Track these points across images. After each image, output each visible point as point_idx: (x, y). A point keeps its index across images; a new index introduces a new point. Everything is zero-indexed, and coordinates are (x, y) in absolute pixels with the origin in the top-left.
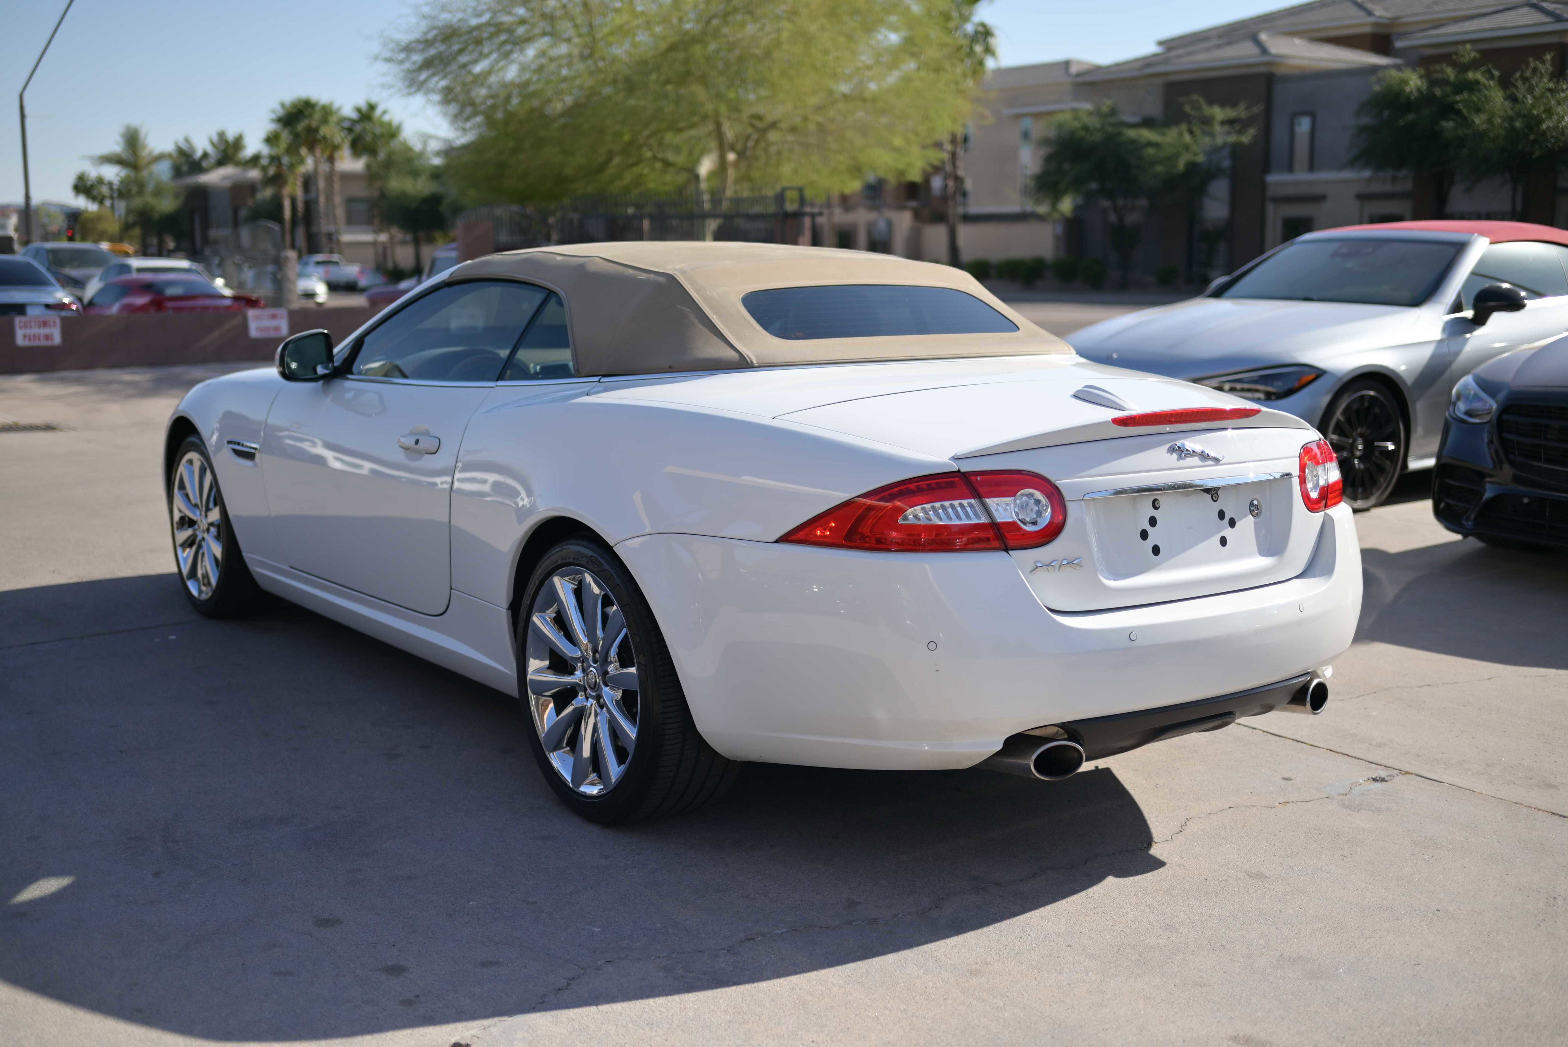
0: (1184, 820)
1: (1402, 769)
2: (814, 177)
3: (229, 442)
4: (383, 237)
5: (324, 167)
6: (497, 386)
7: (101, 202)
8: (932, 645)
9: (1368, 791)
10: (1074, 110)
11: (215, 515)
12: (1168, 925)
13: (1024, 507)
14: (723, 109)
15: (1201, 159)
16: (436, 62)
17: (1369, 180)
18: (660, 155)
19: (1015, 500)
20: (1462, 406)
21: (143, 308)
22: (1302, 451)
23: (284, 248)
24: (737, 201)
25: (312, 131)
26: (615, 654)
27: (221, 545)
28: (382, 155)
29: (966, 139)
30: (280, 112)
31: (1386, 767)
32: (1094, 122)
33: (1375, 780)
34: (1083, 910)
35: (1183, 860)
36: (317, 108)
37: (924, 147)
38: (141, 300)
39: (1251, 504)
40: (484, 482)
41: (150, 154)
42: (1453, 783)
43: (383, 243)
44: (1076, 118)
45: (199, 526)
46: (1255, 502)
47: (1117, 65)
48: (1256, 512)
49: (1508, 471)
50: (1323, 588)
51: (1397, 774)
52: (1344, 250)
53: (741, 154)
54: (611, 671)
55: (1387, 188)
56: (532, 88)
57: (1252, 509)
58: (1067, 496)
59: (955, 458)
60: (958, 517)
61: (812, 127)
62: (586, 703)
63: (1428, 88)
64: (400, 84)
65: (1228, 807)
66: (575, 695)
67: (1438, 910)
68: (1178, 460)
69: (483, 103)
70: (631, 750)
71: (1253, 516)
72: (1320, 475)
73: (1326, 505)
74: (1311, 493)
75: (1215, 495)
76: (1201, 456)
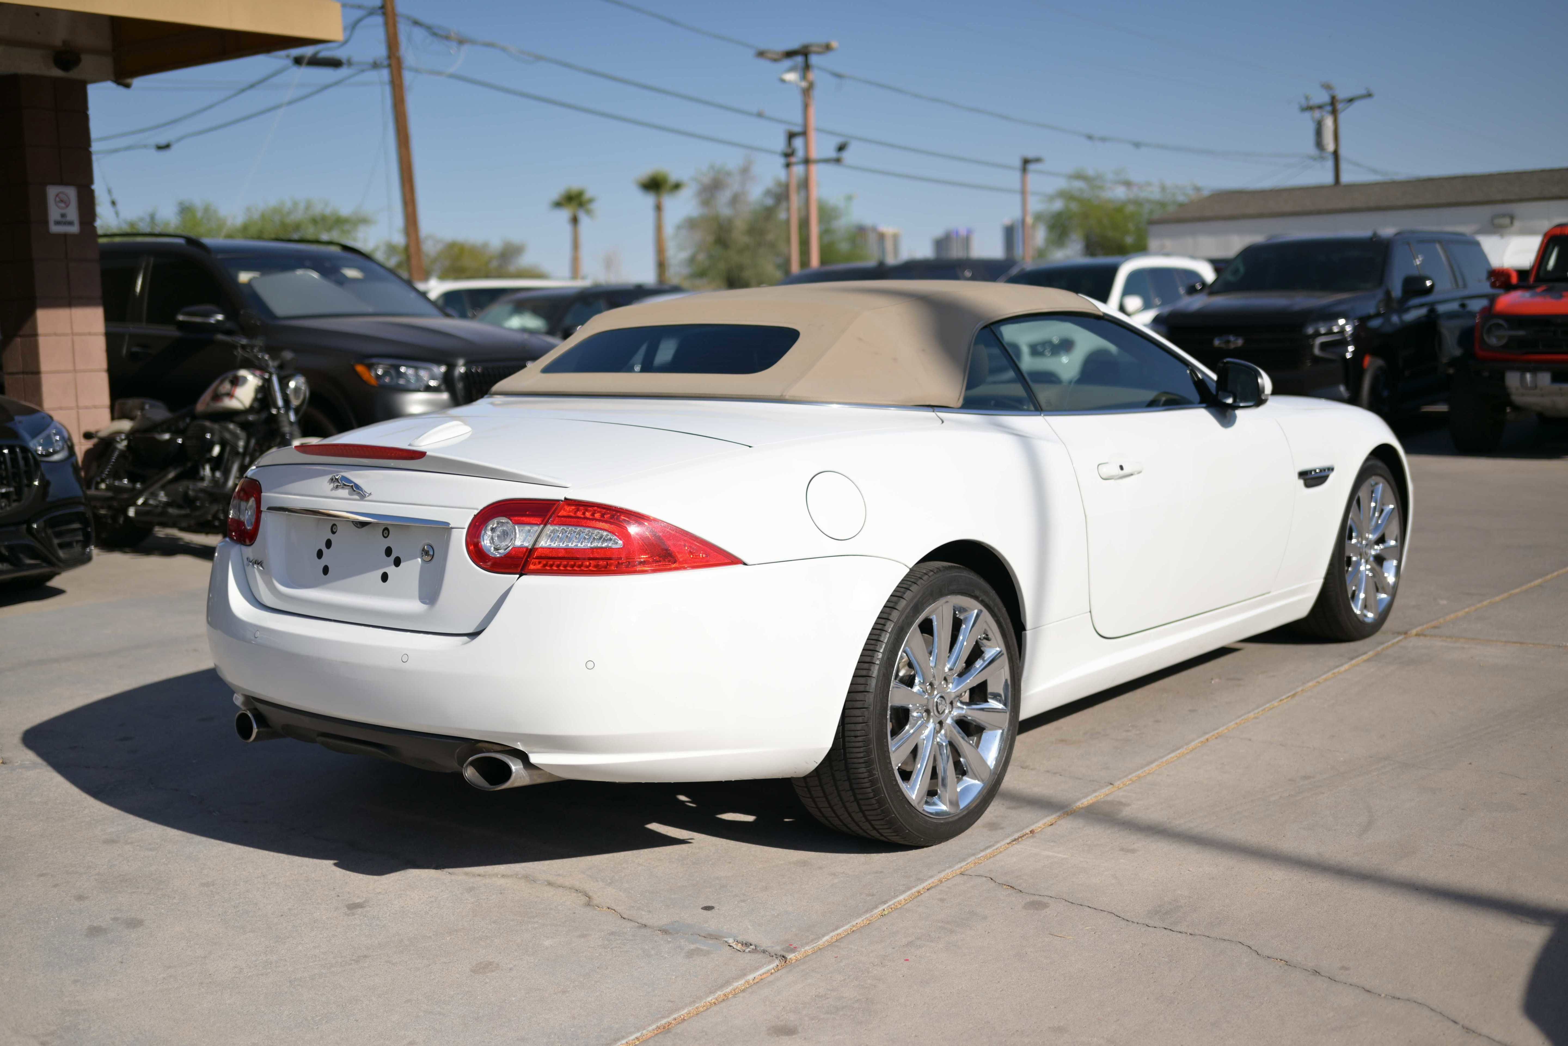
13: (248, 510)
39: (423, 548)
46: (427, 547)
48: (425, 555)
57: (423, 553)
58: (262, 506)
68: (335, 489)
71: (423, 560)
72: (518, 536)
73: (522, 569)
74: (490, 550)
75: (386, 531)
76: (351, 489)
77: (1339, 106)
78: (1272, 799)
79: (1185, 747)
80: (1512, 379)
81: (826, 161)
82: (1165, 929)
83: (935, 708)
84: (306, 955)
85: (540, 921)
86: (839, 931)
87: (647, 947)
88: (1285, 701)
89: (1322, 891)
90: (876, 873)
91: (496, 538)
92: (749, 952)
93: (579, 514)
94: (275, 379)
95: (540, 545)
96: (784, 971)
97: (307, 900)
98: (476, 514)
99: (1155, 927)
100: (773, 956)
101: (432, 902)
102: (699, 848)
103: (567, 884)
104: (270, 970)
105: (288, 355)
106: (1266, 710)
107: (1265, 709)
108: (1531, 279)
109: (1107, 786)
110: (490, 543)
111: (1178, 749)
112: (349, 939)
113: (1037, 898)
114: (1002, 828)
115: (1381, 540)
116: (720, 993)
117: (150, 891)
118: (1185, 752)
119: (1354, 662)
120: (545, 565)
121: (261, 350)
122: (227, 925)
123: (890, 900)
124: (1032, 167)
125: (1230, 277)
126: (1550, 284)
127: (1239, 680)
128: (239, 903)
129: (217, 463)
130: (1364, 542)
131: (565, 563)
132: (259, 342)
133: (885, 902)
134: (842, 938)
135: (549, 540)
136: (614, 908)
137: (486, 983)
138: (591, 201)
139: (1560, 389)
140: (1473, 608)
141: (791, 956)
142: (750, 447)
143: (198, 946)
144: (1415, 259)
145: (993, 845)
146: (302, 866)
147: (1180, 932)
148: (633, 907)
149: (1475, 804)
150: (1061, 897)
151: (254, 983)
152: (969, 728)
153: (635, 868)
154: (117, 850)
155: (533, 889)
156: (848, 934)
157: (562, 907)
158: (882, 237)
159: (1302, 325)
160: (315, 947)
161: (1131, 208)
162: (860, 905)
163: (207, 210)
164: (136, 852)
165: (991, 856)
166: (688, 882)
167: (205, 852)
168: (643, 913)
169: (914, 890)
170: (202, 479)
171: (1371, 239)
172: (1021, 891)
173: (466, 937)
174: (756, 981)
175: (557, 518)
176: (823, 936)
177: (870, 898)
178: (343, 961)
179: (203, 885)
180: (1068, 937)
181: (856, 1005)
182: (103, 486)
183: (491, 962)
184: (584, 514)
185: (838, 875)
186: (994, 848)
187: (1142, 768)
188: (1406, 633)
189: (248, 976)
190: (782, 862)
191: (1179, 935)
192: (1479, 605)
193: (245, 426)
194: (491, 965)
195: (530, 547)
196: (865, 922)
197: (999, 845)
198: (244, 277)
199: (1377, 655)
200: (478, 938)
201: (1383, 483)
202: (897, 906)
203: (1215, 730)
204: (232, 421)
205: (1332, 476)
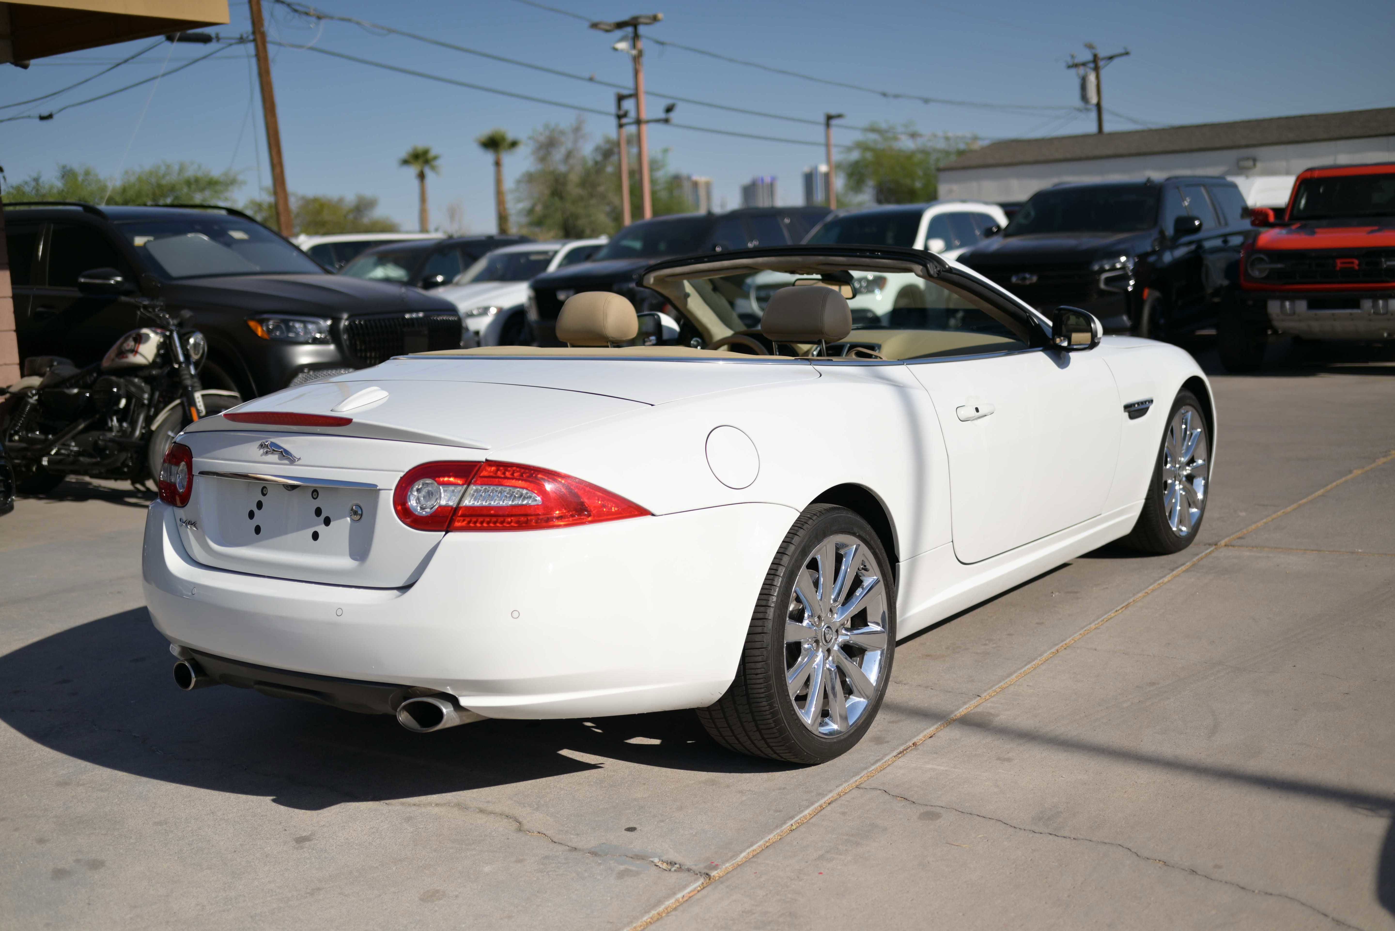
39: (352, 508)
46: (355, 508)
48: (356, 517)
57: (352, 512)
58: (193, 470)
65: (506, 815)
71: (352, 519)
72: (443, 495)
73: (449, 526)
74: (417, 510)
75: (315, 493)
76: (281, 455)
77: (1101, 64)
78: (1125, 705)
79: (1039, 658)
80: (1274, 307)
81: (657, 121)
82: (1050, 834)
83: (823, 637)
84: (263, 890)
85: (477, 848)
86: (755, 847)
87: (579, 870)
88: (1120, 611)
89: (1185, 793)
90: (780, 789)
91: (422, 499)
92: (675, 871)
93: (499, 473)
94: (175, 336)
95: (464, 504)
96: (709, 889)
97: (257, 835)
98: (402, 476)
99: (1041, 833)
100: (697, 874)
101: (374, 832)
102: (614, 771)
103: (497, 810)
104: (230, 907)
105: (187, 314)
106: (1105, 620)
107: (1103, 620)
108: (1287, 218)
109: (975, 698)
110: (417, 503)
111: (1033, 660)
112: (301, 872)
113: (929, 809)
114: (888, 742)
115: (1192, 461)
116: (654, 913)
117: (108, 832)
118: (1040, 663)
119: (1175, 572)
120: (469, 522)
121: (161, 310)
122: (185, 863)
123: (796, 815)
124: (834, 122)
125: (1021, 220)
126: (1304, 222)
127: (1076, 592)
128: (193, 841)
129: (124, 415)
130: (1177, 466)
131: (489, 520)
132: (160, 303)
133: (792, 818)
134: (758, 853)
135: (472, 500)
136: (544, 833)
137: (436, 911)
138: (435, 158)
139: (1316, 315)
140: (1270, 519)
141: (714, 873)
142: (652, 405)
143: (160, 885)
144: (1183, 201)
145: (882, 759)
146: (247, 802)
147: (1064, 837)
148: (562, 831)
149: (1306, 704)
150: (951, 807)
151: (218, 920)
152: (853, 651)
153: (558, 792)
154: (71, 792)
155: (466, 817)
156: (763, 849)
157: (496, 833)
158: (695, 185)
159: (1089, 263)
160: (270, 882)
161: (919, 156)
162: (769, 821)
163: (87, 173)
164: (89, 794)
165: (882, 769)
166: (608, 805)
167: (154, 791)
168: (572, 836)
169: (817, 805)
170: (111, 429)
171: (1145, 184)
172: (914, 802)
173: (410, 866)
174: (685, 899)
175: (479, 478)
176: (741, 852)
177: (778, 814)
178: (299, 894)
179: (156, 824)
180: (964, 846)
181: (781, 920)
182: (17, 438)
183: (437, 890)
184: (504, 473)
185: (745, 793)
186: (883, 761)
187: (1004, 680)
188: (1216, 544)
189: (210, 913)
190: (693, 782)
191: (1064, 840)
192: (1274, 516)
193: (149, 380)
194: (437, 893)
195: (455, 506)
196: (776, 838)
197: (887, 758)
198: (139, 241)
199: (1194, 565)
200: (421, 867)
201: (1192, 411)
202: (803, 821)
203: (1062, 641)
204: (136, 376)
205: (1152, 408)
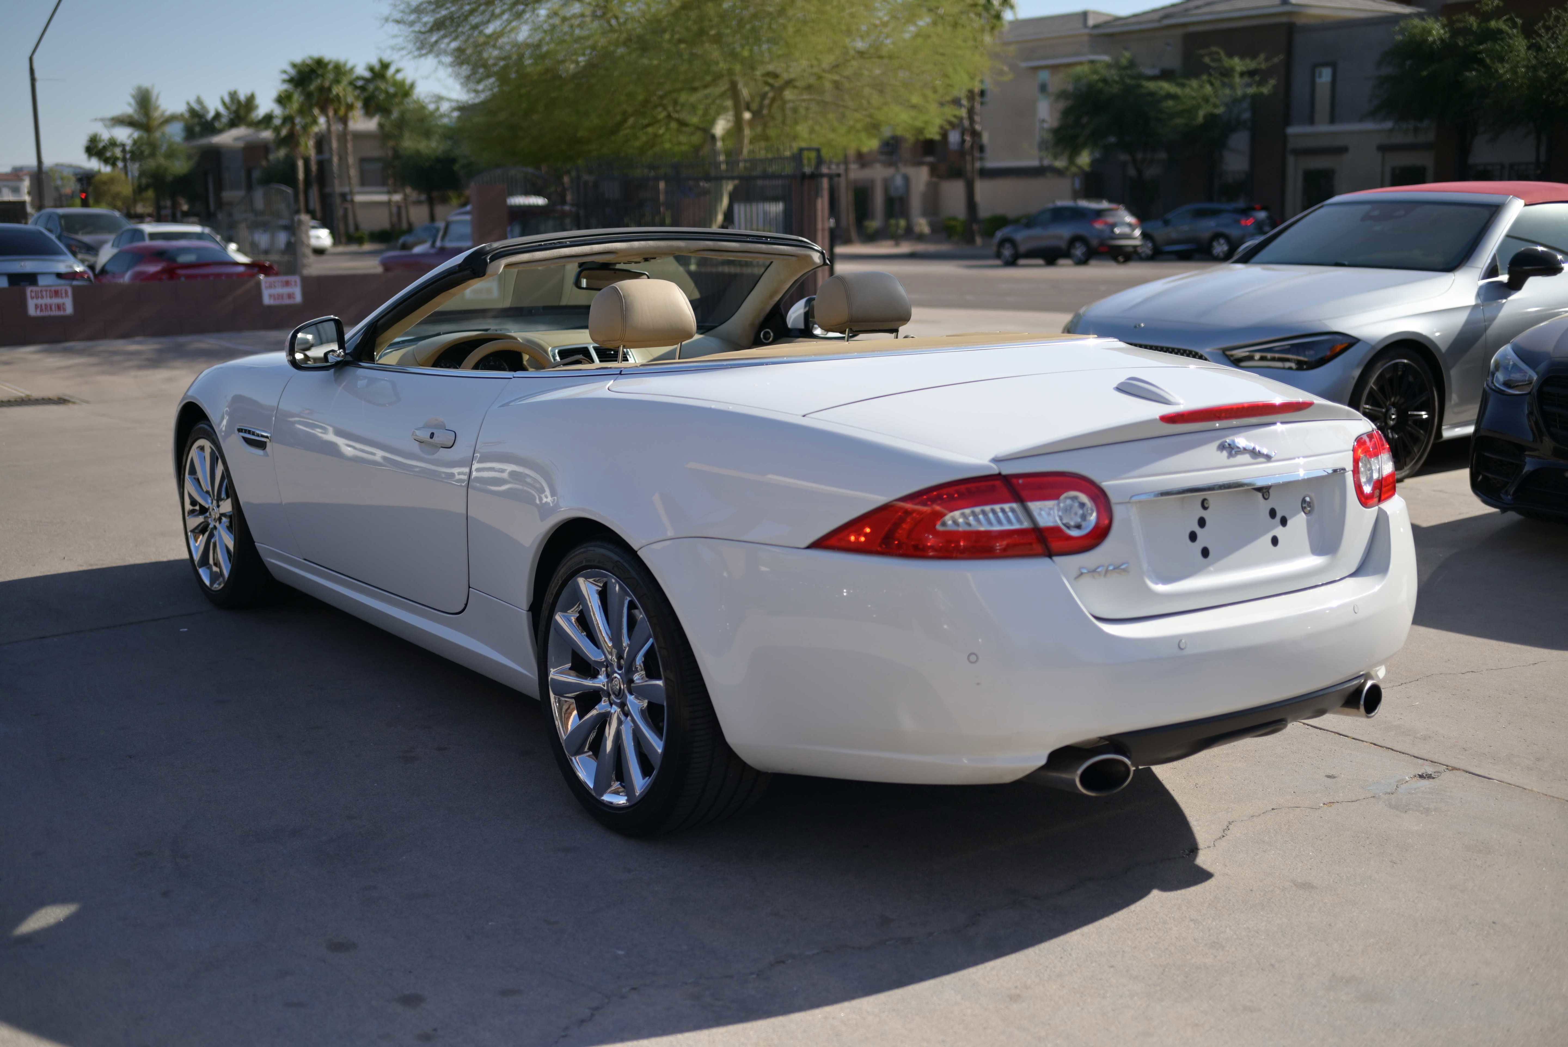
0: (1226, 823)
1: (1449, 764)
2: (832, 136)
3: (240, 430)
4: (397, 197)
5: (337, 127)
6: (514, 377)
7: (114, 165)
8: (973, 657)
9: (1415, 789)
10: (1092, 62)
11: (226, 506)
12: (1214, 942)
13: (1067, 510)
14: (738, 67)
15: (1220, 110)
16: (448, 23)
17: (1391, 131)
18: (676, 115)
19: (1058, 504)
20: (1500, 376)
21: (154, 276)
22: (1355, 443)
23: (298, 212)
24: (753, 162)
25: (325, 91)
26: (641, 662)
27: (233, 536)
28: (395, 115)
29: (982, 93)
30: (292, 72)
31: (1432, 762)
32: (1113, 74)
33: (1421, 776)
34: (1125, 926)
35: (1227, 868)
36: (330, 67)
37: (942, 104)
38: (152, 269)
39: (1304, 501)
40: (503, 471)
41: (162, 115)
42: (1503, 780)
43: (397, 202)
44: (1095, 72)
45: (210, 514)
46: (1308, 499)
47: (1135, 16)
48: (1309, 509)
49: (1548, 443)
50: (1377, 588)
51: (1444, 770)
52: (1376, 213)
53: (756, 114)
54: (636, 680)
55: (1409, 139)
56: (545, 49)
57: (1304, 505)
58: (1113, 498)
59: (996, 460)
60: (999, 522)
61: (828, 85)
62: (609, 709)
63: (1451, 37)
64: (410, 46)
65: (1271, 809)
66: (599, 701)
67: (1494, 923)
68: (1229, 457)
69: (495, 65)
70: (657, 763)
71: (1307, 513)
72: (1373, 468)
75: (1266, 493)
76: (1252, 453)
